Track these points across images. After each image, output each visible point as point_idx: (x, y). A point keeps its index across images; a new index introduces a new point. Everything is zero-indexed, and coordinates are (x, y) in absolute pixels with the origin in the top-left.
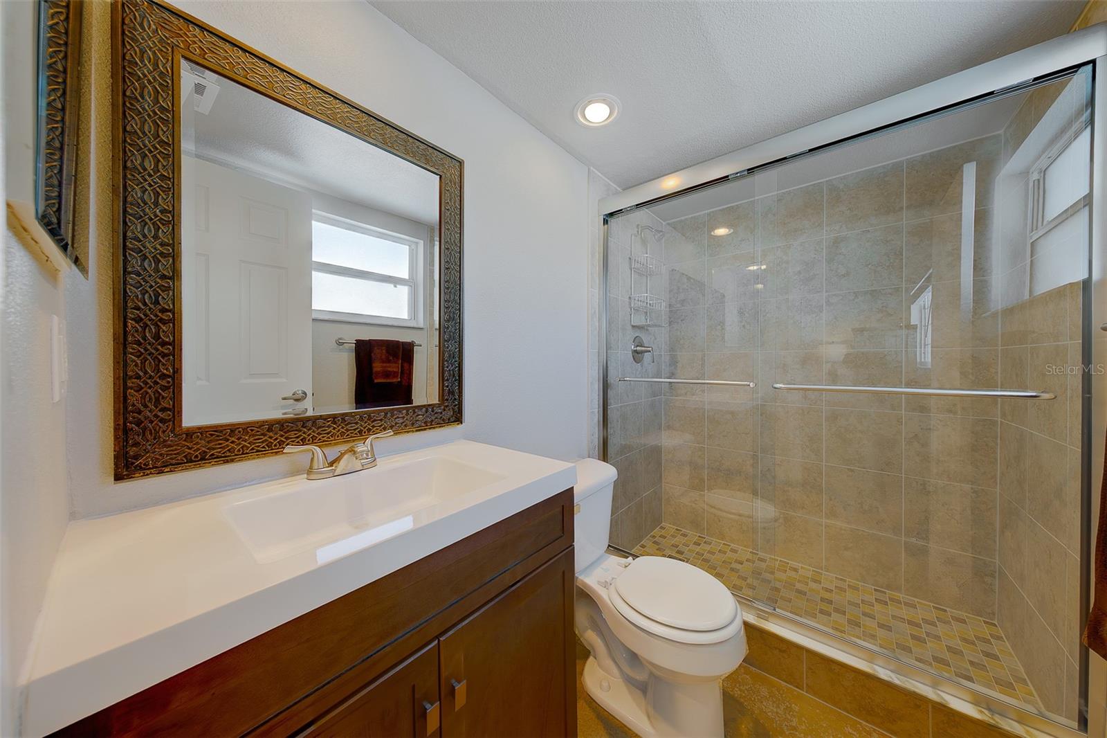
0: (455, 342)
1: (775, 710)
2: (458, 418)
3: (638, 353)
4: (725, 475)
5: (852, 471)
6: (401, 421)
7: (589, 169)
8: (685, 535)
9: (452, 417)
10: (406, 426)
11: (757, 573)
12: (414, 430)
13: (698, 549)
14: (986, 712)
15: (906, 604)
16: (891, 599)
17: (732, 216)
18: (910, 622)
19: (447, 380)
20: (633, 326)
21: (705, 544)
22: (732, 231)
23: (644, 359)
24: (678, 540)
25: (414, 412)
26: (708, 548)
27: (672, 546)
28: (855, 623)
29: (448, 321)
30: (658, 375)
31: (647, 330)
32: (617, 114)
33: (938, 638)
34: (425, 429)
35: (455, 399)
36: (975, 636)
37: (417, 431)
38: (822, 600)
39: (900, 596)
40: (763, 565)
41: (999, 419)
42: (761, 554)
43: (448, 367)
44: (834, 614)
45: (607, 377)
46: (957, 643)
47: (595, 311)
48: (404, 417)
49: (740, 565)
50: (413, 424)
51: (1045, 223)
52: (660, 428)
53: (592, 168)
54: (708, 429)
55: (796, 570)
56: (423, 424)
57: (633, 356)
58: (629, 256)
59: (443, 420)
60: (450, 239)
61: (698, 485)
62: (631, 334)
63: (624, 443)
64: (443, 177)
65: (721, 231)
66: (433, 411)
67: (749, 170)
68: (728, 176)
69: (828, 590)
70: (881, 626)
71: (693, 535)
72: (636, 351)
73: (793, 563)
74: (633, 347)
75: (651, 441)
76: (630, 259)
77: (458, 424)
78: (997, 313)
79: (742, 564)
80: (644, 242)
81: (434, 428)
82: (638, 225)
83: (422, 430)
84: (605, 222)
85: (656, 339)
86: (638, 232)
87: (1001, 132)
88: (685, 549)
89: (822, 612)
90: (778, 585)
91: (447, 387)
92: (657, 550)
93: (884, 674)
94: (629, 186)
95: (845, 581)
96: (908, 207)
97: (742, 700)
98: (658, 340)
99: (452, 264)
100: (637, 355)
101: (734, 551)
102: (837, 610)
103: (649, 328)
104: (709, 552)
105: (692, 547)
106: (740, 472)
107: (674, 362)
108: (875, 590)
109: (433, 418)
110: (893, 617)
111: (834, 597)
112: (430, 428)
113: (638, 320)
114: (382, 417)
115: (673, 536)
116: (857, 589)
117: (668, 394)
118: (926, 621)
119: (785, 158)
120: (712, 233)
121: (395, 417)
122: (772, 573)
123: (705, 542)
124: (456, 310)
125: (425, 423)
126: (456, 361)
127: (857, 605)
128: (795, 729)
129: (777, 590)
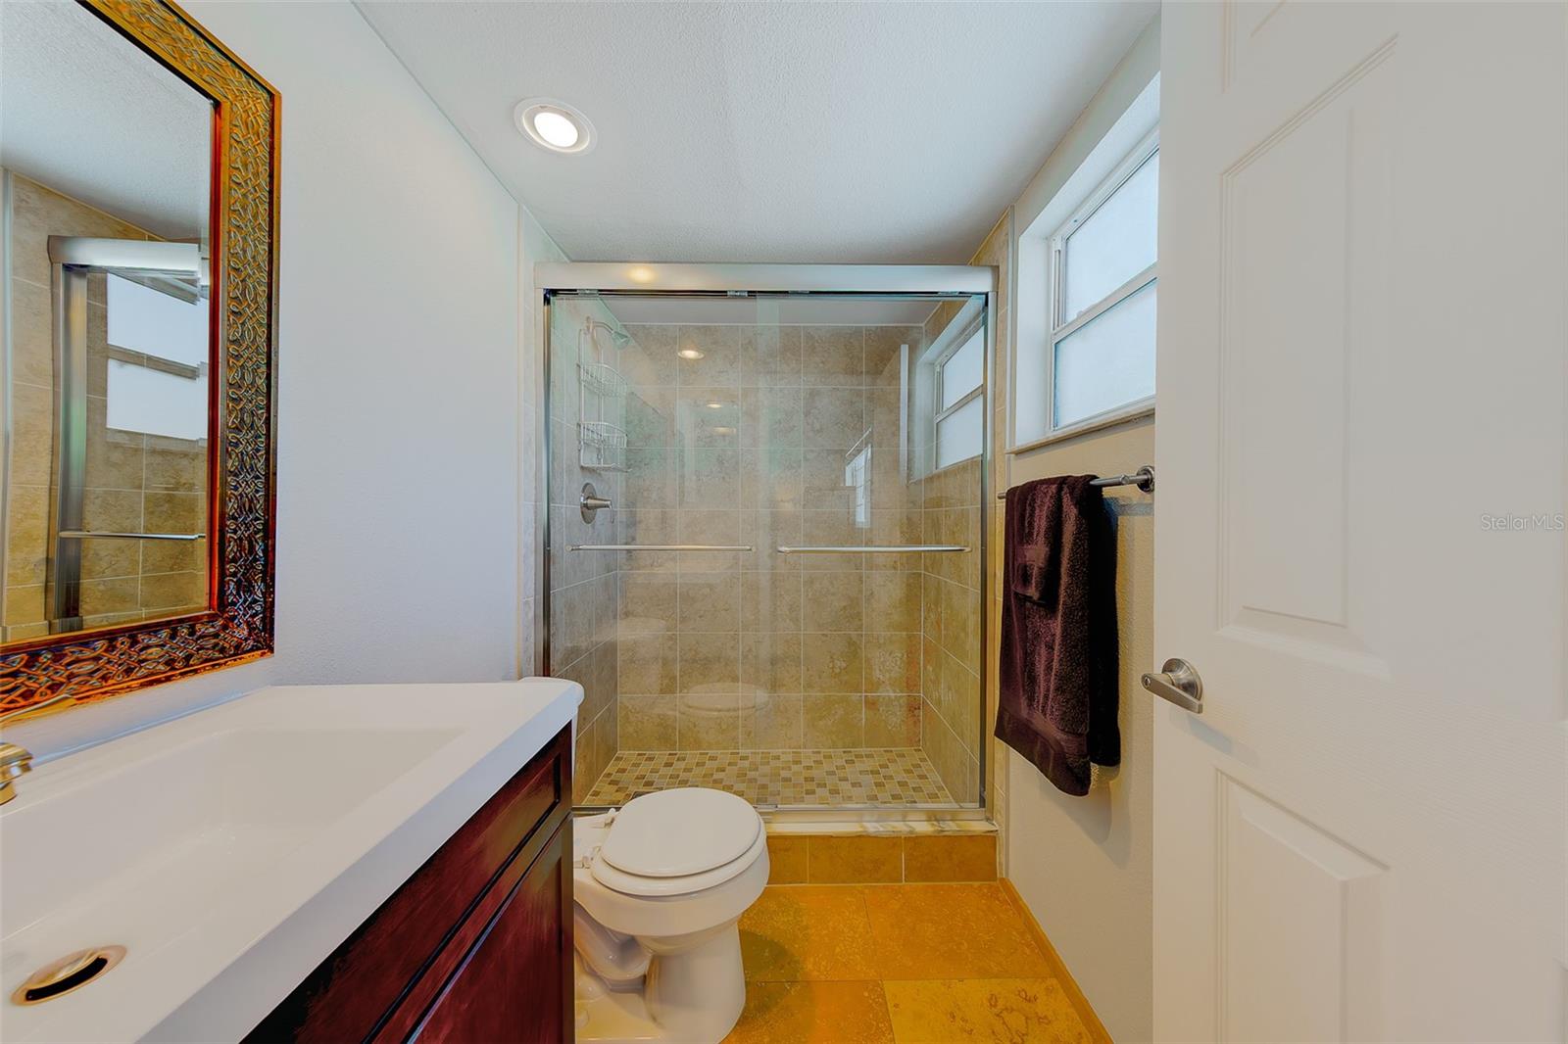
0: (257, 477)
1: (786, 920)
2: (263, 639)
3: (588, 508)
4: (703, 666)
5: (826, 636)
6: (89, 667)
7: (519, 207)
8: (651, 759)
9: (246, 640)
10: (104, 678)
11: (742, 775)
12: (134, 683)
13: (670, 771)
14: (935, 823)
15: (867, 756)
16: (856, 756)
17: (709, 338)
18: (872, 772)
19: (234, 560)
20: (582, 468)
21: (679, 762)
22: (702, 356)
23: (597, 517)
24: (644, 768)
25: (134, 642)
26: (682, 765)
27: (637, 778)
28: (835, 792)
29: (238, 429)
30: (613, 540)
31: (600, 474)
32: (591, 142)
33: (891, 777)
34: (168, 679)
35: (255, 601)
36: (912, 765)
37: (143, 685)
38: (806, 779)
39: (863, 750)
40: (746, 764)
41: (923, 572)
42: (743, 752)
43: (235, 532)
44: (817, 790)
45: (549, 546)
46: (903, 777)
47: (530, 439)
48: (97, 659)
49: (723, 773)
50: (129, 671)
51: (945, 409)
52: (615, 617)
53: (524, 207)
54: (681, 610)
55: (778, 758)
56: (161, 667)
57: (582, 513)
58: (577, 361)
59: (222, 650)
60: (245, 251)
61: (668, 688)
62: (580, 480)
63: (569, 645)
64: (226, 107)
65: (690, 354)
66: (192, 634)
67: (749, 292)
68: (726, 292)
69: (809, 768)
70: (854, 785)
71: (661, 755)
72: (586, 506)
73: (775, 752)
74: (582, 498)
75: (604, 636)
76: (579, 366)
77: (263, 654)
78: (921, 480)
79: (724, 771)
80: (595, 344)
81: (196, 671)
82: (588, 318)
83: (159, 681)
84: (547, 301)
85: (610, 488)
86: (588, 328)
87: (922, 325)
88: (655, 777)
89: (808, 792)
90: (765, 781)
91: (234, 574)
92: (617, 791)
93: (872, 827)
94: (582, 258)
95: (819, 752)
96: (867, 372)
97: (753, 929)
98: (614, 488)
99: (249, 306)
100: (588, 511)
101: (713, 758)
102: (819, 785)
103: (602, 472)
104: (685, 770)
105: (663, 771)
106: (719, 658)
107: (633, 523)
108: (844, 752)
109: (192, 648)
110: (861, 772)
111: (814, 773)
112: (183, 674)
113: (589, 459)
114: (17, 666)
115: (636, 765)
116: (831, 757)
117: (625, 567)
118: (881, 766)
119: (787, 292)
120: (679, 354)
121: (67, 660)
122: (757, 769)
123: (678, 759)
124: (258, 408)
125: (170, 663)
126: (257, 519)
127: (833, 773)
128: (807, 928)
129: (764, 787)
